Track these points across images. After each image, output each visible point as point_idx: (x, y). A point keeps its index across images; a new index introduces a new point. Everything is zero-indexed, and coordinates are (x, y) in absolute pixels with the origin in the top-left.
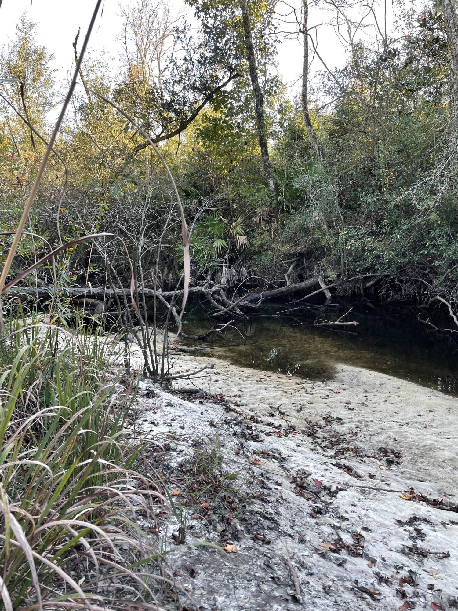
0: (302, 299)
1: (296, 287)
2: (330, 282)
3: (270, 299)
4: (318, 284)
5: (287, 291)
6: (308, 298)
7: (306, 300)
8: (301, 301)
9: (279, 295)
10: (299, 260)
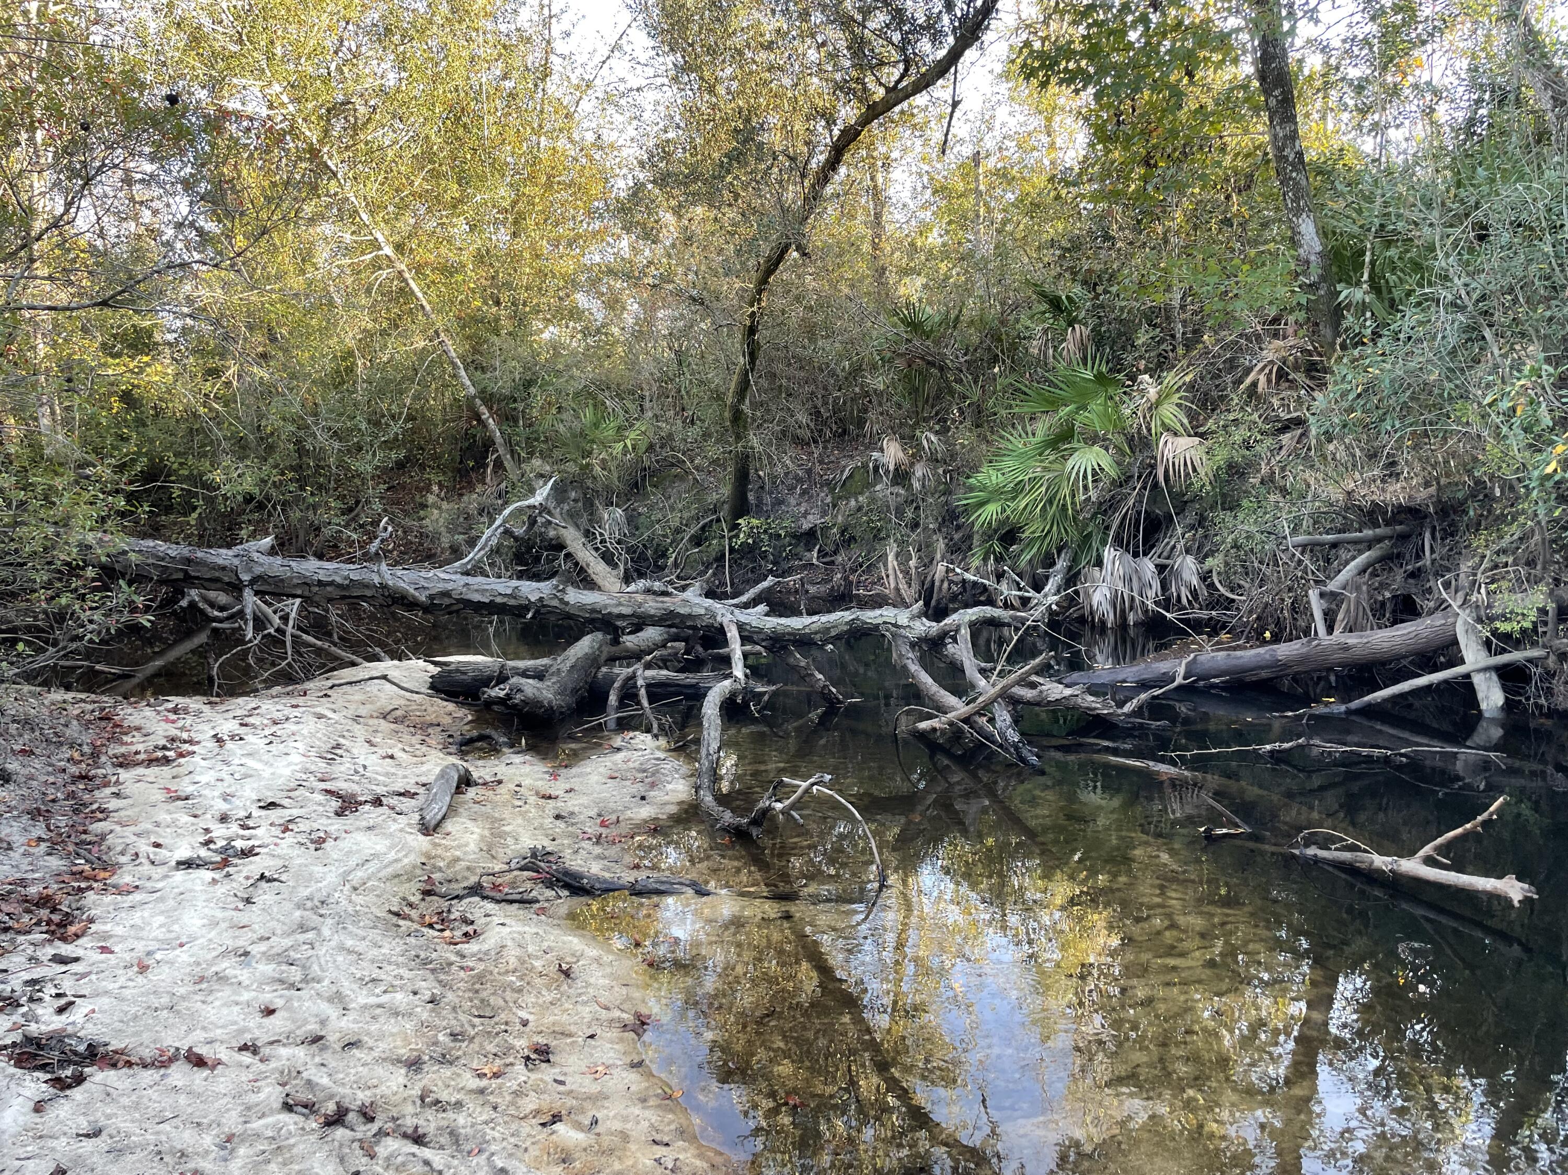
0: (1355, 704)
1: (1346, 648)
2: (1508, 641)
3: (1225, 687)
4: (1455, 642)
5: (1303, 659)
6: (1386, 700)
7: (1369, 711)
8: (1349, 712)
9: (1264, 674)
10: (1403, 538)
